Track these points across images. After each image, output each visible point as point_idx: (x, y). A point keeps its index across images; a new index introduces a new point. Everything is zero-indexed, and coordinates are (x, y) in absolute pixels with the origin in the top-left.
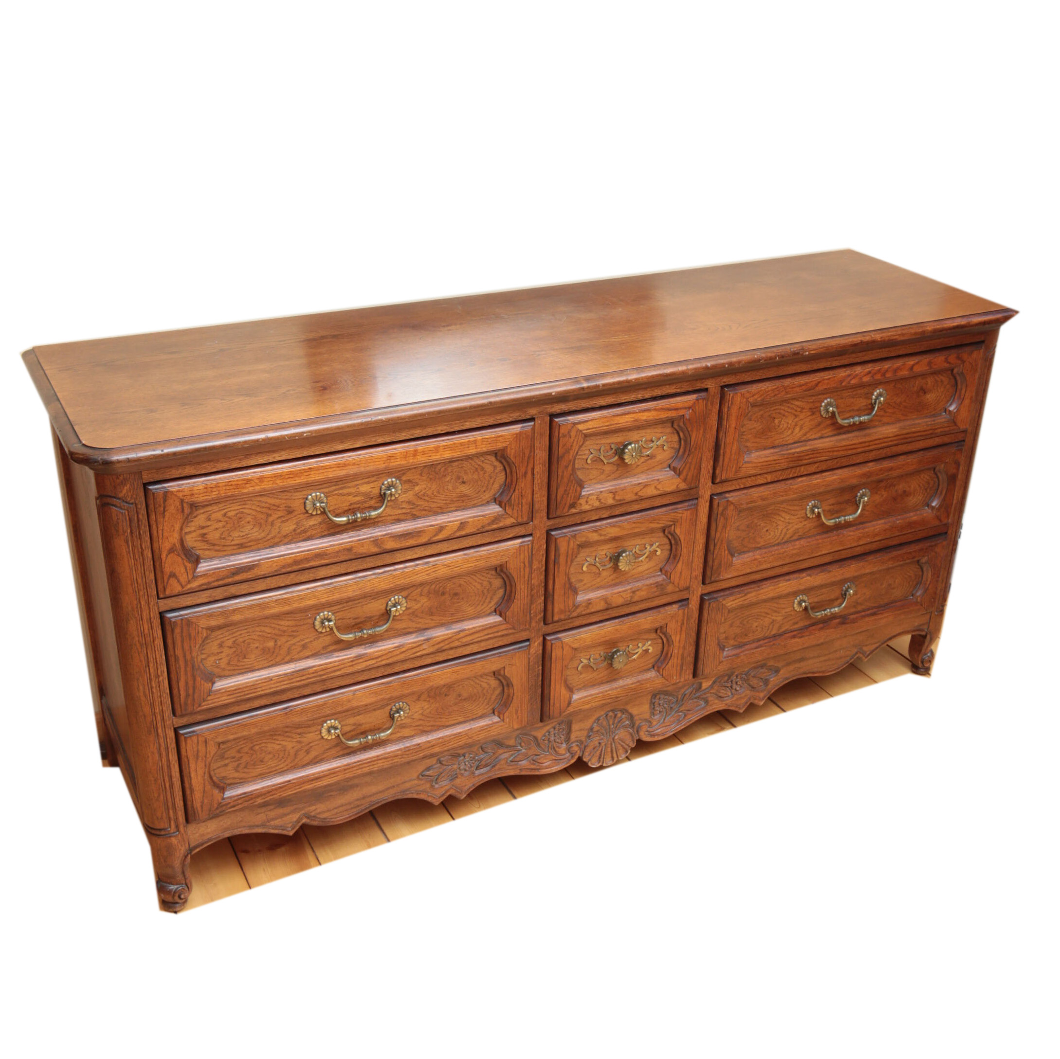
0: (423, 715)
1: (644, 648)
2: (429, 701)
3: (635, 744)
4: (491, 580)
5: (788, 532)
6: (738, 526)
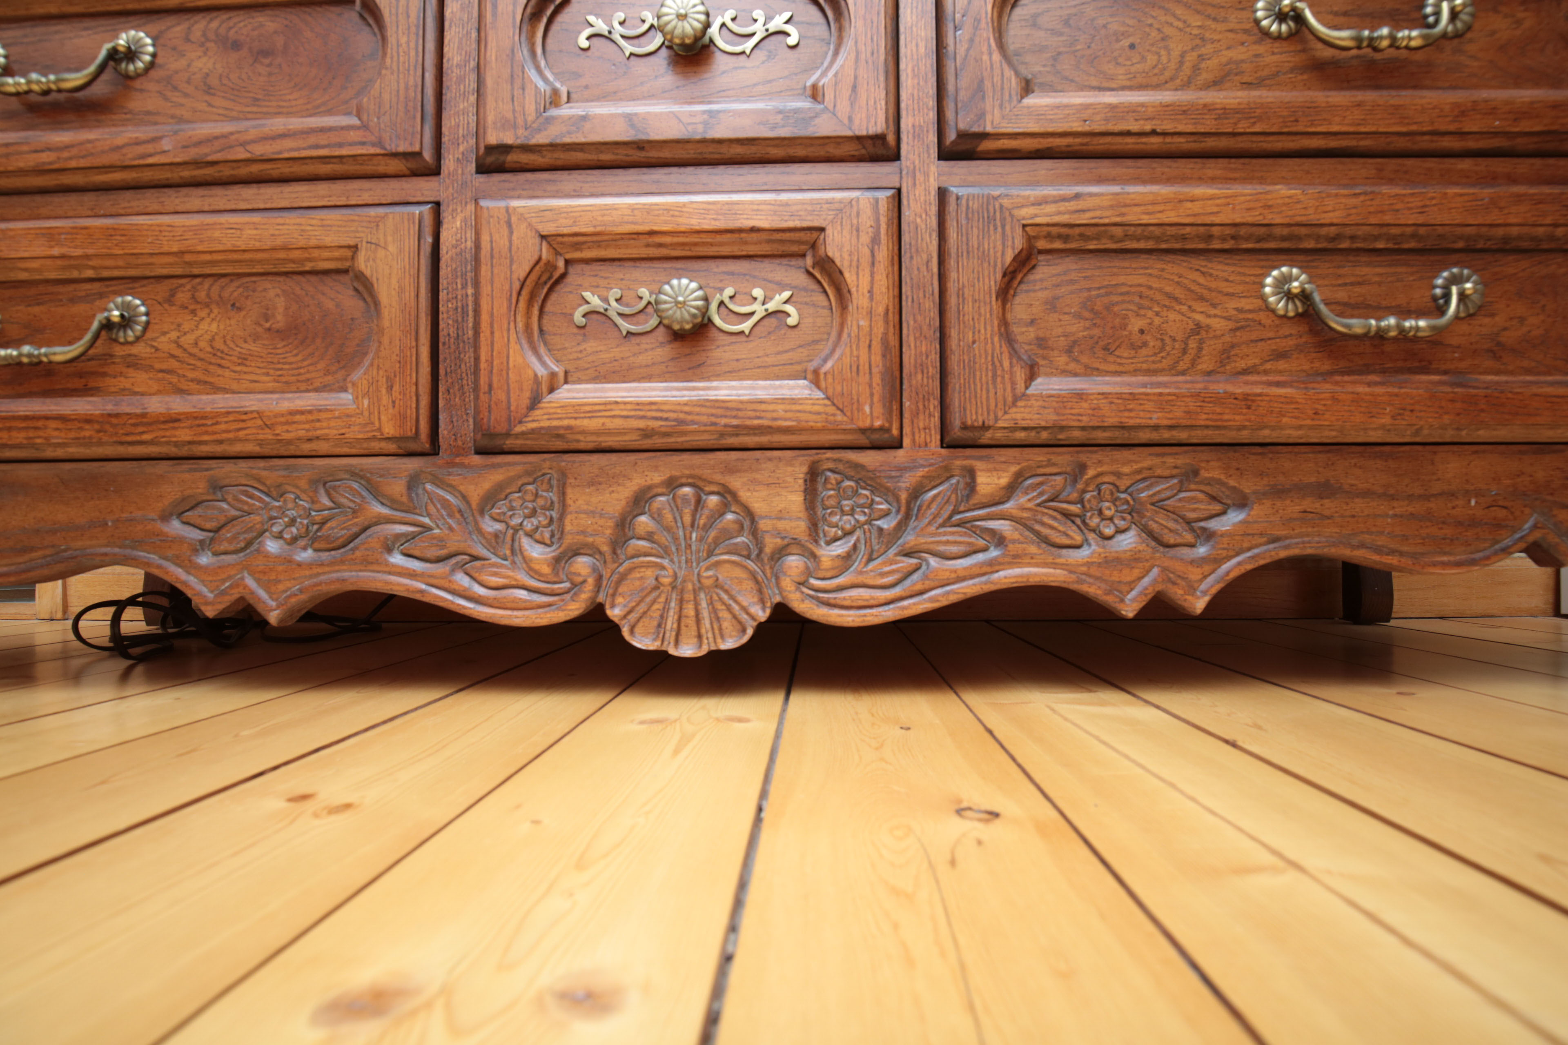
0: (179, 346)
1: (771, 306)
2: (194, 312)
4: (347, 34)
5: (1203, 65)
6: (1035, 16)
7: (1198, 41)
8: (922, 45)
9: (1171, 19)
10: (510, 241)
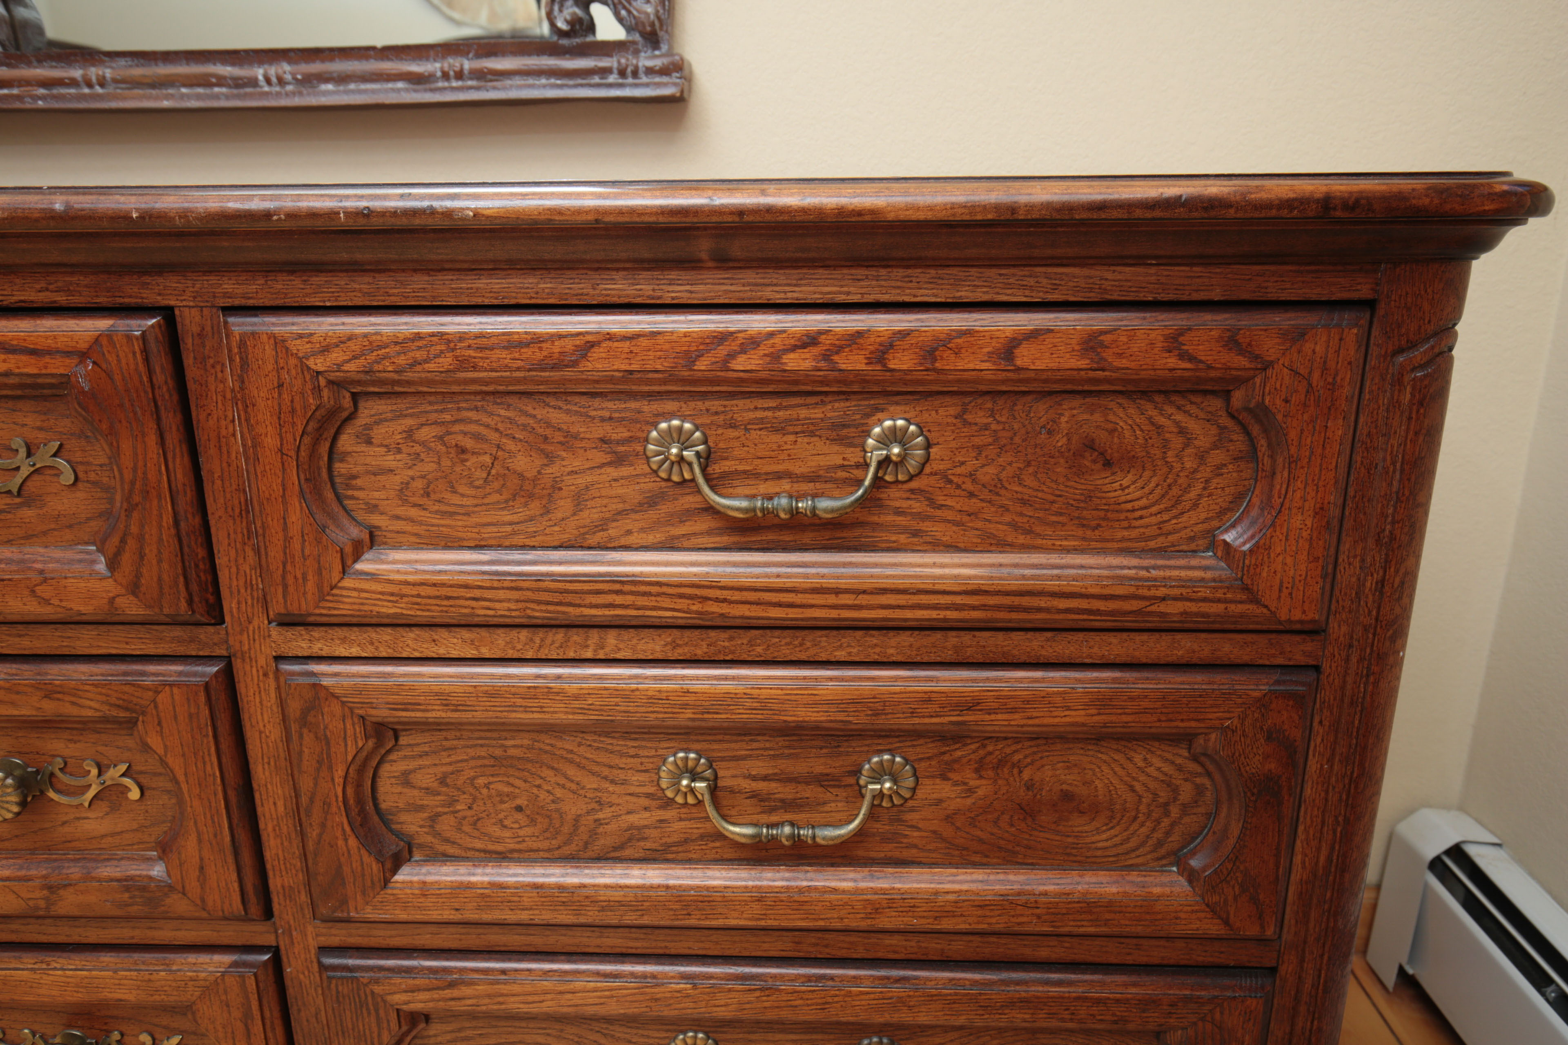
5: (601, 830)
6: (406, 774)
7: (595, 805)
8: (280, 804)
9: (562, 781)
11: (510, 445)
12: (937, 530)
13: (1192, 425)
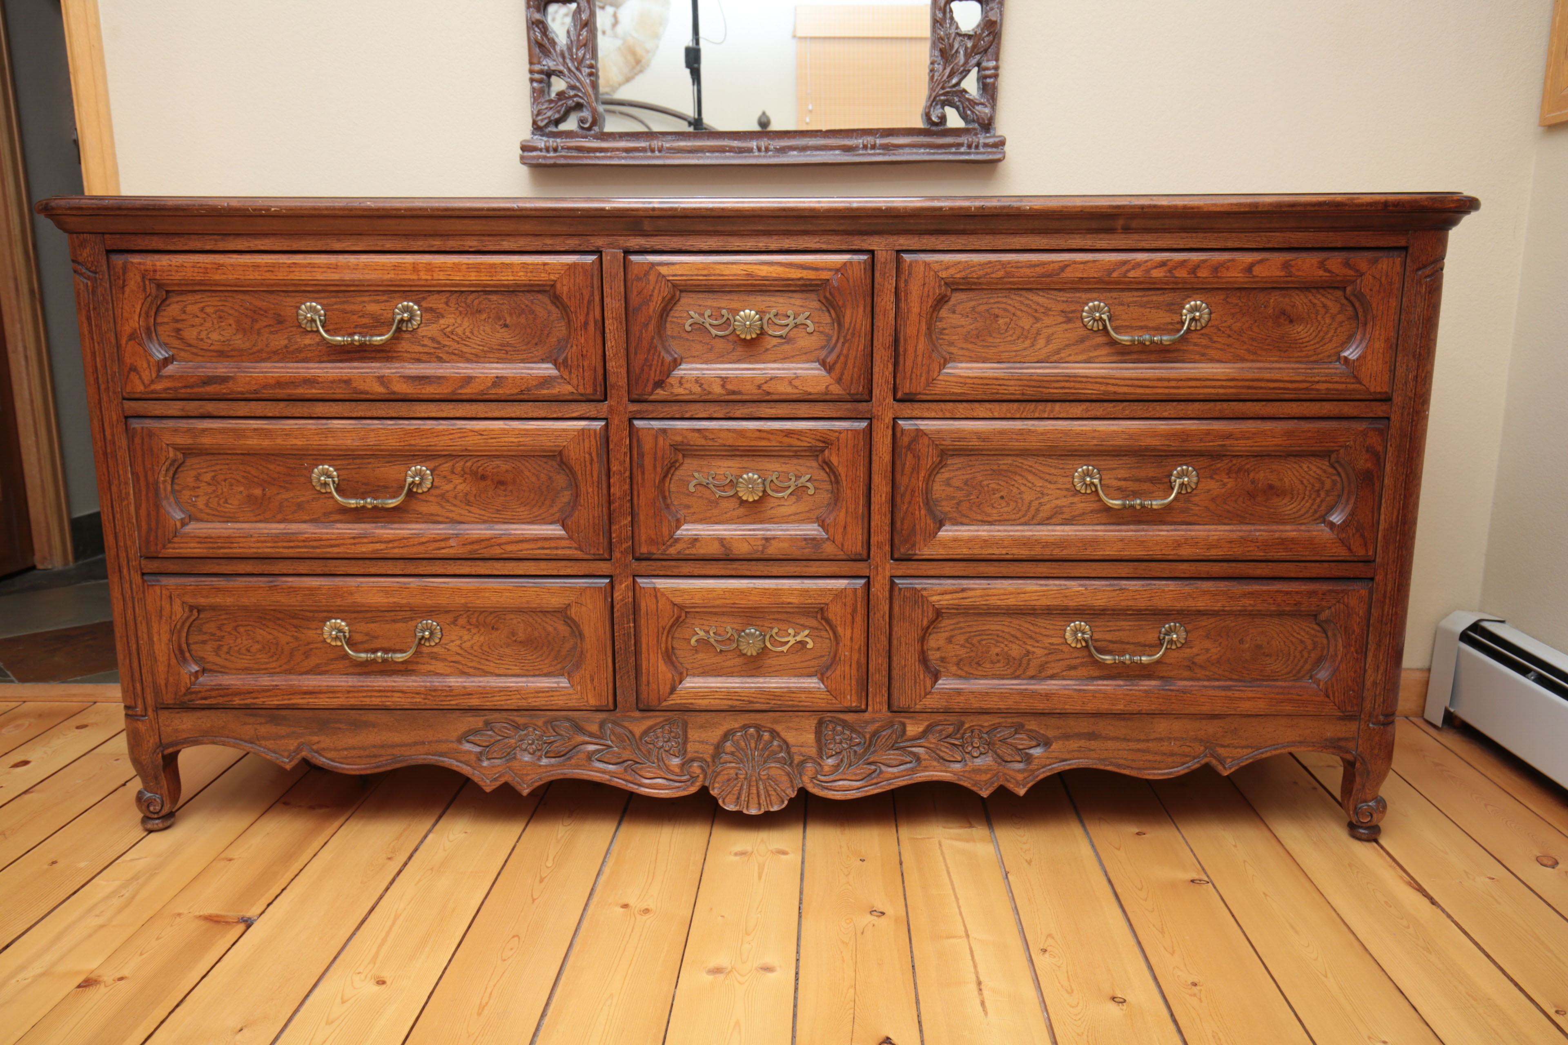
0: (462, 648)
1: (798, 638)
2: (469, 630)
3: (796, 793)
4: (551, 474)
5: (1041, 508)
6: (948, 479)
7: (1040, 495)
8: (884, 496)
9: (1025, 482)
10: (657, 606)
11: (1018, 313)
12: (1212, 353)
13: (1329, 303)
